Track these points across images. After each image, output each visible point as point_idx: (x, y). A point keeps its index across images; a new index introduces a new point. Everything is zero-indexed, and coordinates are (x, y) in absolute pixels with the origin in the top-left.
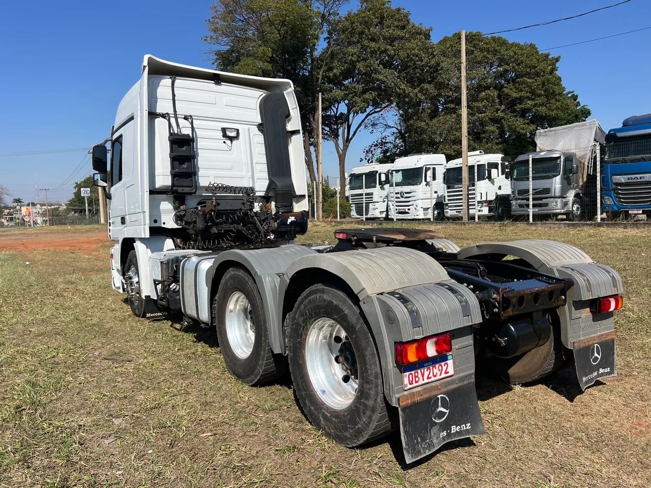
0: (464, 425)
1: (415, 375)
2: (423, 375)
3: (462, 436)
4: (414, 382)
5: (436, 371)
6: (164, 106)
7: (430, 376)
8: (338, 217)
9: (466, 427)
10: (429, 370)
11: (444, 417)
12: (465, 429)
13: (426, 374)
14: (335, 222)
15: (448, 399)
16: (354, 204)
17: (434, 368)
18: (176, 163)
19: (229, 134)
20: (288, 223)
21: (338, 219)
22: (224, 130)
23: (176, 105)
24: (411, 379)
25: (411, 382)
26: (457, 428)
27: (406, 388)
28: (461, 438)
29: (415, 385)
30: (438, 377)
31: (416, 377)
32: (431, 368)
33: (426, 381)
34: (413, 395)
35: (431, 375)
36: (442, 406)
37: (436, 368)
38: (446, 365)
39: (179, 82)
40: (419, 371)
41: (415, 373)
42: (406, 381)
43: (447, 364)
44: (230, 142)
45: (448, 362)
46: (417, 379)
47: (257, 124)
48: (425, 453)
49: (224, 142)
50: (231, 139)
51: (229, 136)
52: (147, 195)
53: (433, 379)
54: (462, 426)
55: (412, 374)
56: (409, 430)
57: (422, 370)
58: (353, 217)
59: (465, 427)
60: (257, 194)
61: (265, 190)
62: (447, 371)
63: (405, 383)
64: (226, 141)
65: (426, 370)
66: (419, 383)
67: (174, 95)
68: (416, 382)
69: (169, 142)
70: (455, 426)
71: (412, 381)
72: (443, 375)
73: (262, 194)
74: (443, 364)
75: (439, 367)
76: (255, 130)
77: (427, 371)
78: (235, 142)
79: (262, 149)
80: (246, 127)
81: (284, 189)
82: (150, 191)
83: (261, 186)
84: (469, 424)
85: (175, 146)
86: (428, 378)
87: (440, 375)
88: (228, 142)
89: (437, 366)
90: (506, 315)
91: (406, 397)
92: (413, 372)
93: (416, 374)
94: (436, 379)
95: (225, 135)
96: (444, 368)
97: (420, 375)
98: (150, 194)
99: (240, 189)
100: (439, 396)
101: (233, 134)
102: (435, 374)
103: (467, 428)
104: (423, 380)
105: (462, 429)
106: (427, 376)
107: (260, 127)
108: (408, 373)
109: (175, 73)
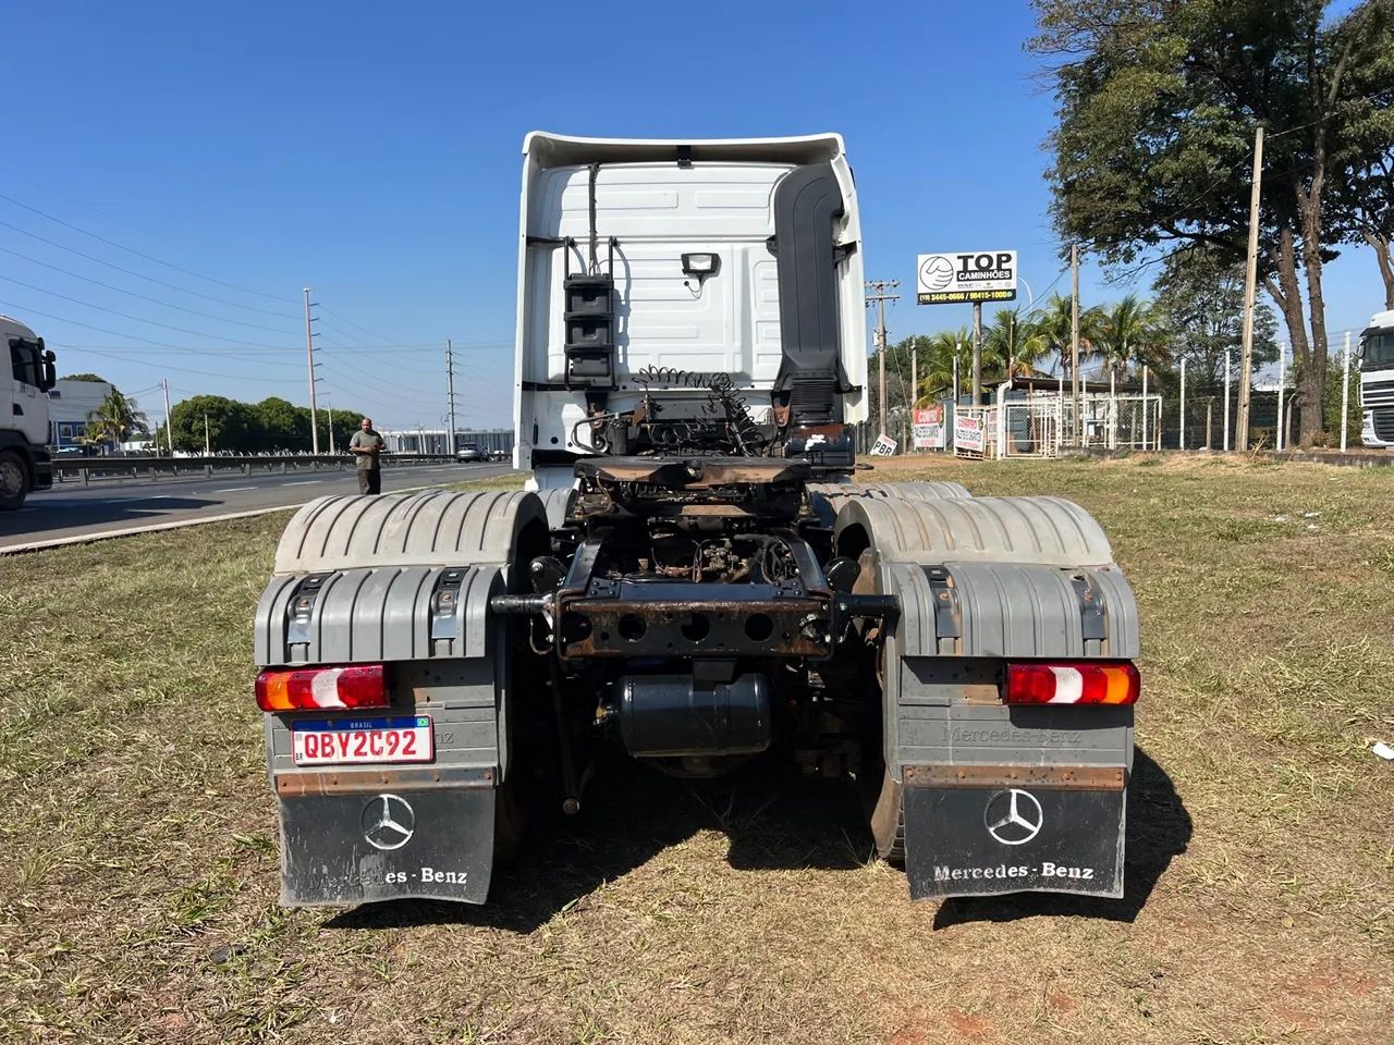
0: (453, 874)
1: (323, 740)
2: (344, 745)
3: (446, 895)
4: (319, 753)
5: (378, 743)
6: (572, 223)
7: (362, 750)
8: (1343, 445)
9: (457, 878)
10: (361, 739)
11: (400, 842)
12: (454, 881)
13: (354, 743)
14: (1270, 455)
15: (410, 808)
16: (1370, 408)
17: (376, 737)
18: (577, 331)
19: (695, 265)
20: (807, 448)
21: (1343, 449)
22: (685, 258)
23: (597, 220)
24: (312, 746)
25: (311, 752)
26: (437, 875)
27: (299, 762)
28: (445, 898)
29: (320, 759)
30: (385, 757)
31: (324, 745)
32: (368, 734)
33: (351, 757)
34: (313, 779)
35: (366, 748)
36: (392, 818)
37: (380, 738)
38: (409, 737)
39: (607, 173)
40: (335, 735)
41: (323, 736)
42: (300, 747)
43: (413, 734)
44: (697, 281)
45: (415, 730)
46: (328, 750)
47: (766, 238)
48: (331, 899)
49: (686, 284)
50: (701, 275)
51: (698, 270)
52: (518, 391)
53: (370, 758)
54: (448, 874)
55: (316, 738)
56: (302, 845)
57: (344, 735)
58: (1366, 443)
59: (454, 878)
60: (759, 386)
61: (775, 378)
62: (411, 749)
63: (296, 751)
64: (689, 280)
65: (352, 735)
66: (334, 759)
67: (593, 201)
68: (324, 755)
69: (564, 291)
70: (431, 871)
71: (315, 751)
72: (399, 755)
73: (769, 386)
74: (401, 732)
75: (388, 736)
76: (760, 251)
77: (356, 738)
78: (709, 281)
79: (773, 291)
80: (739, 247)
81: (810, 376)
82: (523, 383)
83: (765, 371)
84: (464, 875)
85: (577, 300)
86: (357, 752)
87: (392, 752)
88: (694, 282)
89: (385, 733)
90: (577, 651)
91: (296, 779)
92: (319, 734)
93: (327, 740)
94: (377, 758)
95: (687, 270)
96: (404, 742)
97: (336, 743)
98: (523, 389)
99: (699, 379)
100: (385, 797)
101: (706, 265)
102: (377, 749)
103: (460, 881)
104: (344, 754)
105: (448, 881)
106: (355, 748)
107: (772, 243)
108: (304, 734)
109: (597, 158)
